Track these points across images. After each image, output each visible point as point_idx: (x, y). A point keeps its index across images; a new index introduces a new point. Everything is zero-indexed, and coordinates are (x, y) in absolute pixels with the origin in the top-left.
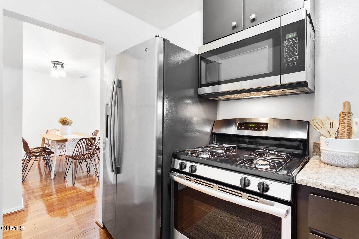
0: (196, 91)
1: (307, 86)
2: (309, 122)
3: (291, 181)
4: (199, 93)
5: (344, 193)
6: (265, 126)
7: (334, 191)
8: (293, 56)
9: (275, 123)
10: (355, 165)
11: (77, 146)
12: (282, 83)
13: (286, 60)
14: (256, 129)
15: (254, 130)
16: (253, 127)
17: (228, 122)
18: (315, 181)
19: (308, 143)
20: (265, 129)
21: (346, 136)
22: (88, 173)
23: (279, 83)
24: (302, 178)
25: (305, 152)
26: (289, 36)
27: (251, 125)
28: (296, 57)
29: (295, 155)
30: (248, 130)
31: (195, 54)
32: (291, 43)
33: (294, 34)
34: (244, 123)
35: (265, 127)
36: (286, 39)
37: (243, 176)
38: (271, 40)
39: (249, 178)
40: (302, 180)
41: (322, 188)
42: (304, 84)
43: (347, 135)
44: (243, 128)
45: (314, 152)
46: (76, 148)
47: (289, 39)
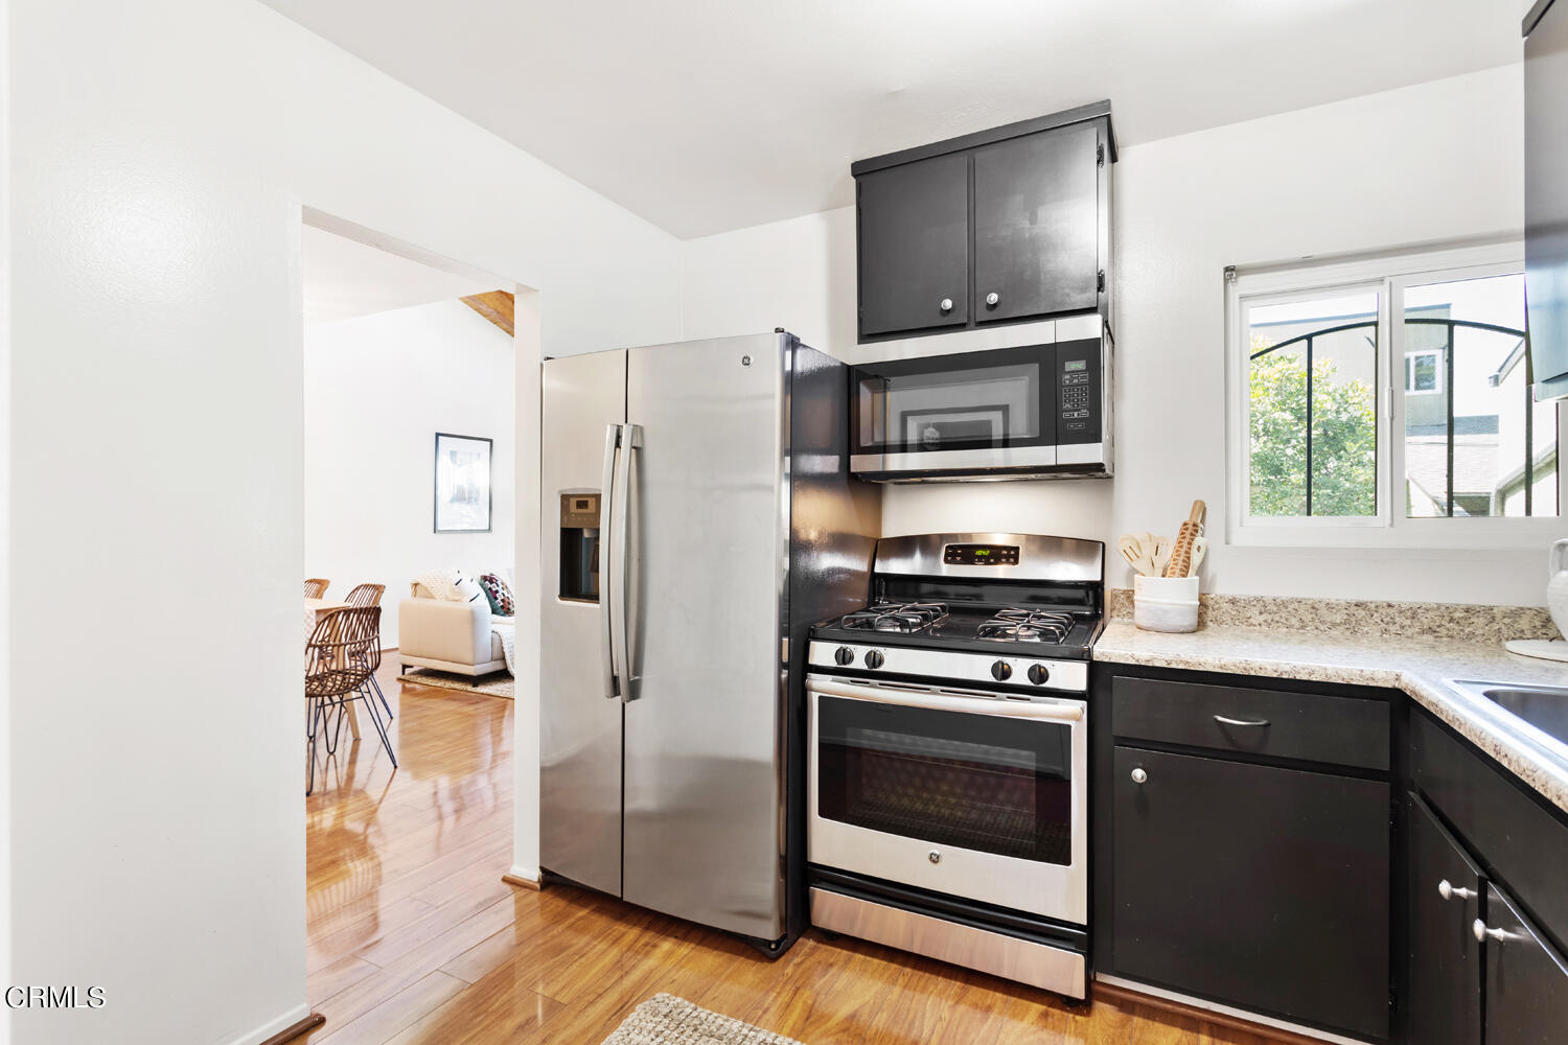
0: (845, 464)
1: (1104, 471)
2: (1104, 544)
3: (1085, 657)
4: (852, 470)
5: (1164, 665)
6: (1012, 553)
7: (1150, 665)
8: (1079, 410)
9: (1034, 548)
10: (1185, 627)
11: (313, 642)
12: (1059, 463)
13: (1066, 415)
14: (992, 561)
15: (988, 563)
16: (982, 556)
17: (905, 546)
18: (1123, 652)
19: (1103, 589)
20: (1012, 560)
21: (1178, 571)
22: (332, 750)
23: (1052, 462)
24: (1102, 650)
25: (1097, 611)
26: (1071, 366)
27: (979, 553)
28: (1085, 413)
29: (1079, 618)
30: (972, 563)
31: (843, 364)
32: (1076, 381)
33: (1080, 365)
34: (961, 547)
35: (1012, 556)
36: (1067, 370)
37: (995, 659)
38: (1036, 366)
39: (1008, 660)
40: (1103, 654)
41: (1134, 662)
42: (1099, 467)
43: (1181, 570)
44: (958, 558)
45: (1112, 610)
46: (311, 649)
47: (1073, 372)
